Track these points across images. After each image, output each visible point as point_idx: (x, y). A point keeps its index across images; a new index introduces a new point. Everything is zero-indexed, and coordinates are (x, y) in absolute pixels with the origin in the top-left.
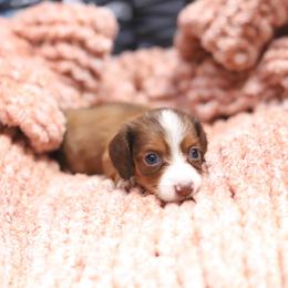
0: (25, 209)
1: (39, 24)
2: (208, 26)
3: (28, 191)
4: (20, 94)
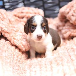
0: (20, 68)
1: (22, 13)
2: (68, 13)
3: (21, 62)
4: (17, 36)
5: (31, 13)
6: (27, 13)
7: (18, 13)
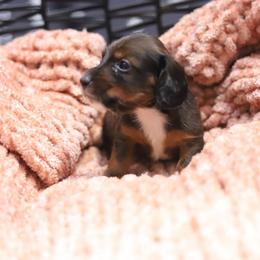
1: (36, 49)
5: (61, 49)
6: (50, 49)
7: (24, 49)
